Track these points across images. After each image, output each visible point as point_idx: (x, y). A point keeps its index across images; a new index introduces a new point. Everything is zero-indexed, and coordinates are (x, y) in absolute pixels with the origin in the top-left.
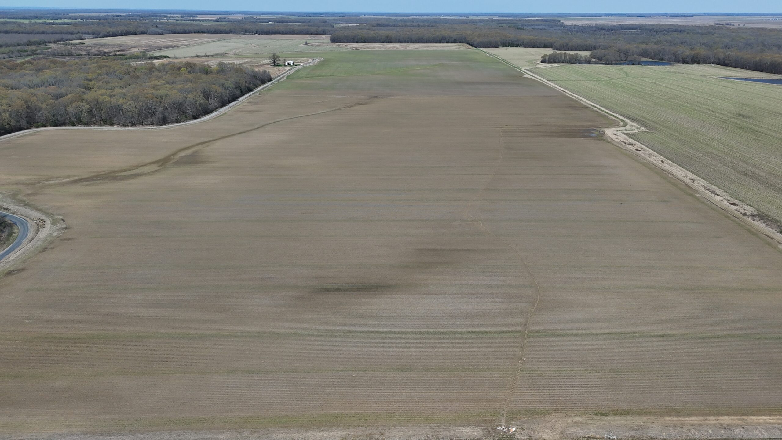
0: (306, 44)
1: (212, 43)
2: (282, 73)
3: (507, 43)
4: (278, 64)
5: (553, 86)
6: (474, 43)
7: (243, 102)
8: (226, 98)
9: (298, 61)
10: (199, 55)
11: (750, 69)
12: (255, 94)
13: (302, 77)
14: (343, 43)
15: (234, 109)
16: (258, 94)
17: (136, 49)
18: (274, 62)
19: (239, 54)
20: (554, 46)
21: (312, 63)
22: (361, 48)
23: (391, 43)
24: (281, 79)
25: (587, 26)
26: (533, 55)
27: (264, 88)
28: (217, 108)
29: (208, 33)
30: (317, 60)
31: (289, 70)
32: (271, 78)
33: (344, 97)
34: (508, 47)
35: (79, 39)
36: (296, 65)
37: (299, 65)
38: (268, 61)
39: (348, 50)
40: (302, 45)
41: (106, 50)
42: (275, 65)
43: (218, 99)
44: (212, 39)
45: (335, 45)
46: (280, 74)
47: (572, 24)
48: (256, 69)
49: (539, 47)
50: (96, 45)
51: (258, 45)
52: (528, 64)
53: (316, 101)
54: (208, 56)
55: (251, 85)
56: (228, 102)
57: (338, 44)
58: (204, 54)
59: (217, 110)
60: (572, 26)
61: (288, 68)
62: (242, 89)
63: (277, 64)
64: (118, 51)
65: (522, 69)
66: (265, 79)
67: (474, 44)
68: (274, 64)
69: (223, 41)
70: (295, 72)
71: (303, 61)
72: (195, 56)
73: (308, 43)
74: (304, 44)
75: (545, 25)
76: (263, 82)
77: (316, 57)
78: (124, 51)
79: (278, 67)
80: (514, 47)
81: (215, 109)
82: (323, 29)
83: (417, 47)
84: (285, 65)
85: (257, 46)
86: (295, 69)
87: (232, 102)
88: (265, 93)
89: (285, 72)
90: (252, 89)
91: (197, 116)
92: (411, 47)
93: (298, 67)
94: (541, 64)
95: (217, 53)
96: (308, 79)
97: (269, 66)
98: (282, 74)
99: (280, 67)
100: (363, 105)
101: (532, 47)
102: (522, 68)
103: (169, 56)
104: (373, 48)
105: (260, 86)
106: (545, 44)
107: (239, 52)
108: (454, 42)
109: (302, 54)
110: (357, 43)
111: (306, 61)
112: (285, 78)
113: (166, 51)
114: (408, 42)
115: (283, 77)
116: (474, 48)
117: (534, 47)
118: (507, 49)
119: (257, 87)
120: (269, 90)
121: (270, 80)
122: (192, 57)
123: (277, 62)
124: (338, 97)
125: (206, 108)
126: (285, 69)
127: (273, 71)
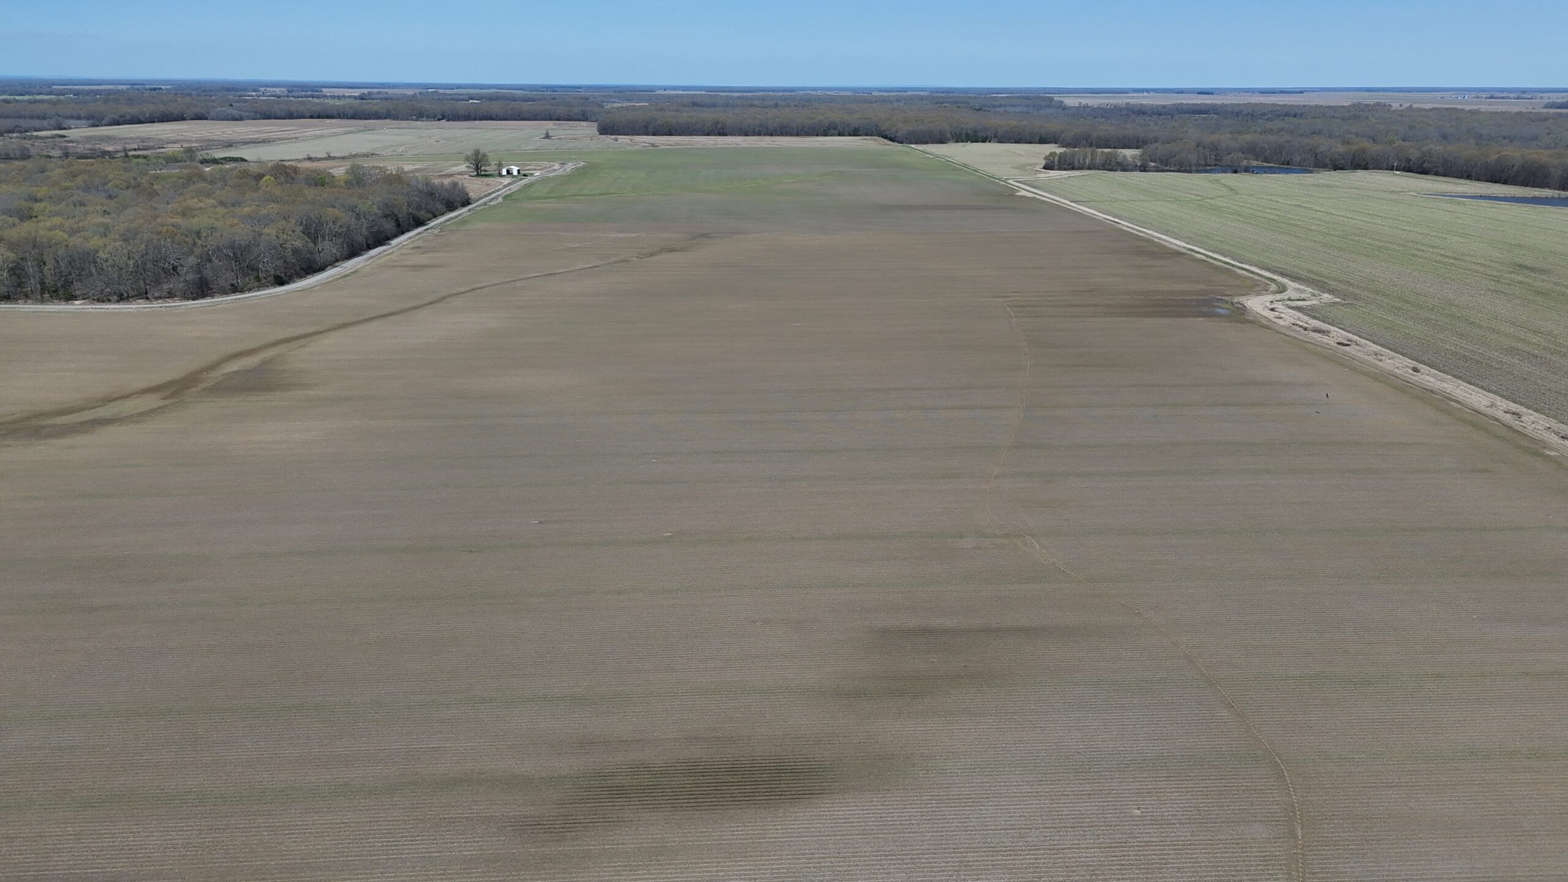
0: (547, 136)
1: (347, 135)
2: (493, 190)
3: (964, 135)
4: (486, 173)
5: (1087, 212)
6: (898, 134)
7: (400, 248)
8: (360, 239)
9: (529, 167)
10: (312, 155)
11: (1478, 179)
12: (430, 231)
13: (539, 198)
14: (624, 135)
15: (378, 262)
16: (436, 231)
17: (176, 146)
18: (477, 168)
19: (401, 155)
20: (1061, 139)
21: (561, 170)
22: (663, 145)
23: (725, 135)
24: (491, 200)
25: (1109, 107)
26: (1021, 155)
27: (451, 219)
28: (337, 261)
29: (340, 118)
30: (570, 167)
31: (509, 184)
32: (469, 199)
33: (633, 235)
34: (967, 142)
35: (55, 129)
36: (524, 175)
37: (532, 174)
38: (463, 168)
39: (637, 147)
40: (537, 138)
41: (110, 149)
42: (478, 175)
43: (341, 240)
44: (346, 129)
45: (609, 139)
46: (489, 192)
47: (1080, 103)
48: (436, 181)
49: (1030, 142)
50: (89, 139)
51: (443, 139)
52: (1018, 171)
53: (572, 245)
54: (334, 158)
55: (422, 212)
56: (365, 246)
57: (613, 137)
58: (324, 155)
59: (337, 264)
60: (1080, 107)
61: (506, 181)
62: (401, 220)
63: (483, 173)
64: (135, 150)
65: (1010, 181)
66: (456, 200)
67: (896, 137)
68: (476, 173)
69: (370, 132)
70: (523, 187)
71: (540, 168)
72: (305, 159)
73: (550, 134)
74: (543, 136)
75: (1027, 106)
76: (451, 207)
77: (571, 160)
78: (148, 149)
79: (485, 179)
80: (978, 142)
81: (334, 262)
82: (582, 111)
83: (779, 143)
84: (500, 175)
85: (442, 141)
86: (522, 181)
87: (375, 247)
88: (454, 228)
89: (500, 187)
90: (425, 221)
91: (285, 279)
92: (766, 142)
93: (529, 178)
94: (1045, 173)
95: (353, 153)
96: (552, 200)
97: (466, 176)
98: (493, 192)
99: (491, 179)
100: (679, 251)
101: (1016, 142)
102: (1007, 179)
103: (246, 158)
104: (688, 145)
105: (443, 214)
106: (1041, 136)
107: (403, 151)
108: (855, 133)
109: (537, 155)
110: (654, 134)
111: (546, 168)
112: (500, 200)
113: (242, 149)
114: (759, 134)
115: (496, 198)
116: (896, 144)
117: (1019, 143)
118: (965, 146)
119: (435, 216)
120: (464, 222)
121: (466, 202)
122: (297, 160)
123: (483, 168)
124: (621, 235)
125: (308, 259)
126: (501, 183)
127: (474, 187)
